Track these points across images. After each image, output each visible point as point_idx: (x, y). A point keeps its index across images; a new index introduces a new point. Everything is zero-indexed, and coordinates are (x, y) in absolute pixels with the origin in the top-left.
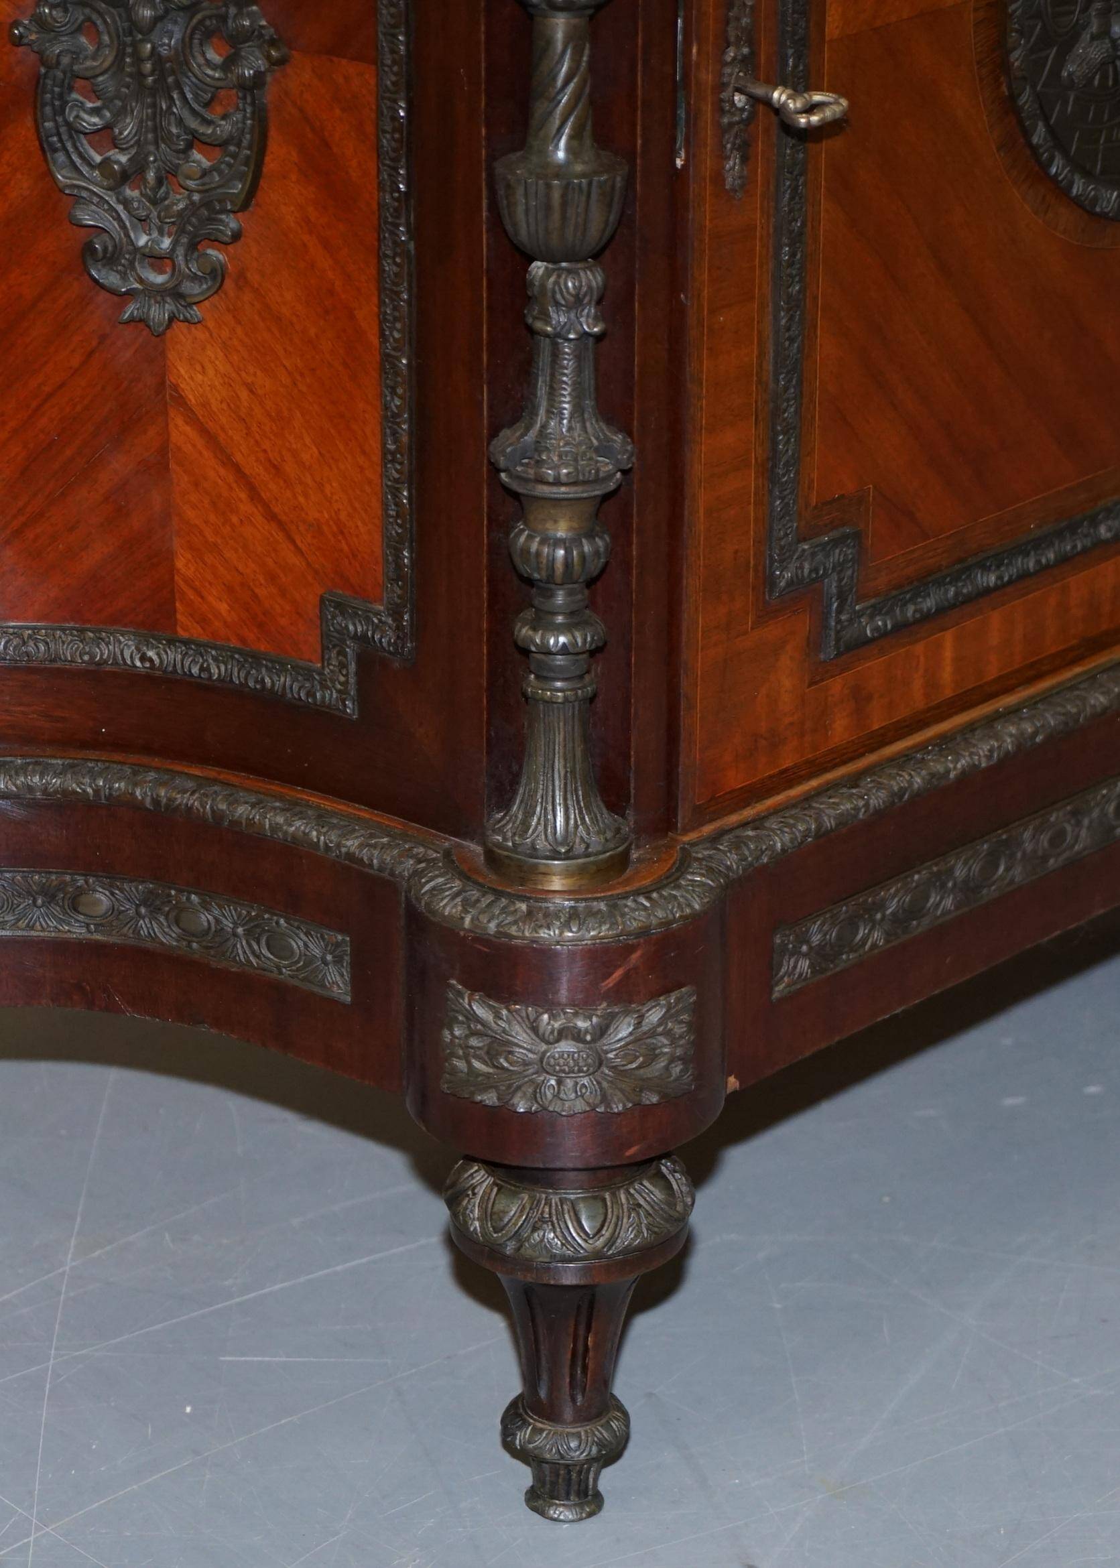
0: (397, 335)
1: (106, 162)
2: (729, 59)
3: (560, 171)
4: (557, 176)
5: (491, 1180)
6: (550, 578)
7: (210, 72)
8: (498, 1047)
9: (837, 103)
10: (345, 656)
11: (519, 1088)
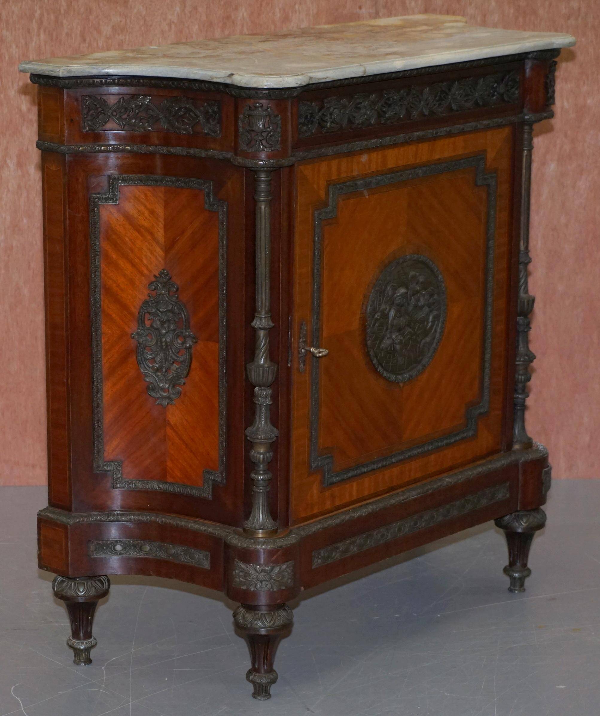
0: (223, 406)
1: (153, 366)
2: (300, 341)
3: (262, 366)
4: (261, 367)
5: (244, 610)
6: (259, 462)
7: (178, 345)
8: (247, 574)
9: (325, 351)
10: (209, 484)
11: (251, 585)
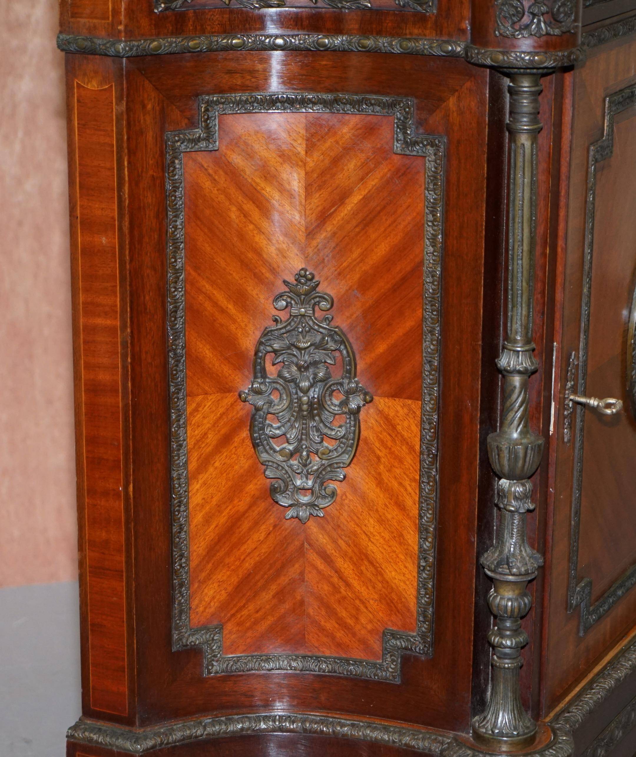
0: (429, 516)
1: (283, 450)
3: (515, 442)
6: (505, 615)
7: (333, 408)
10: (394, 656)
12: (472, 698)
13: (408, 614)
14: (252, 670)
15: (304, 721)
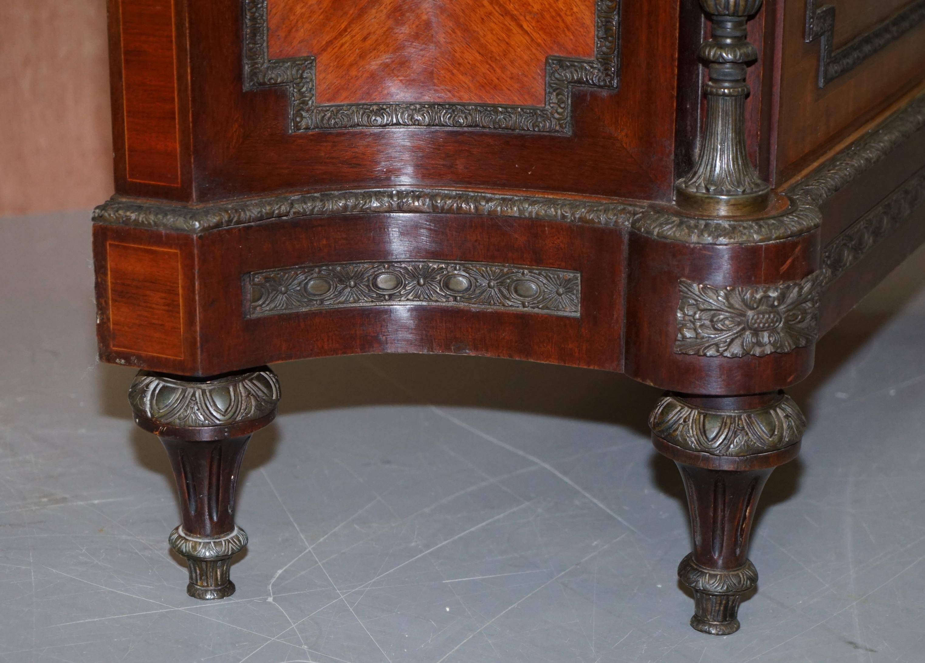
5: (696, 411)
10: (562, 94)
11: (732, 341)
12: (676, 148)
13: (581, 30)
14: (358, 125)
15: (433, 197)
